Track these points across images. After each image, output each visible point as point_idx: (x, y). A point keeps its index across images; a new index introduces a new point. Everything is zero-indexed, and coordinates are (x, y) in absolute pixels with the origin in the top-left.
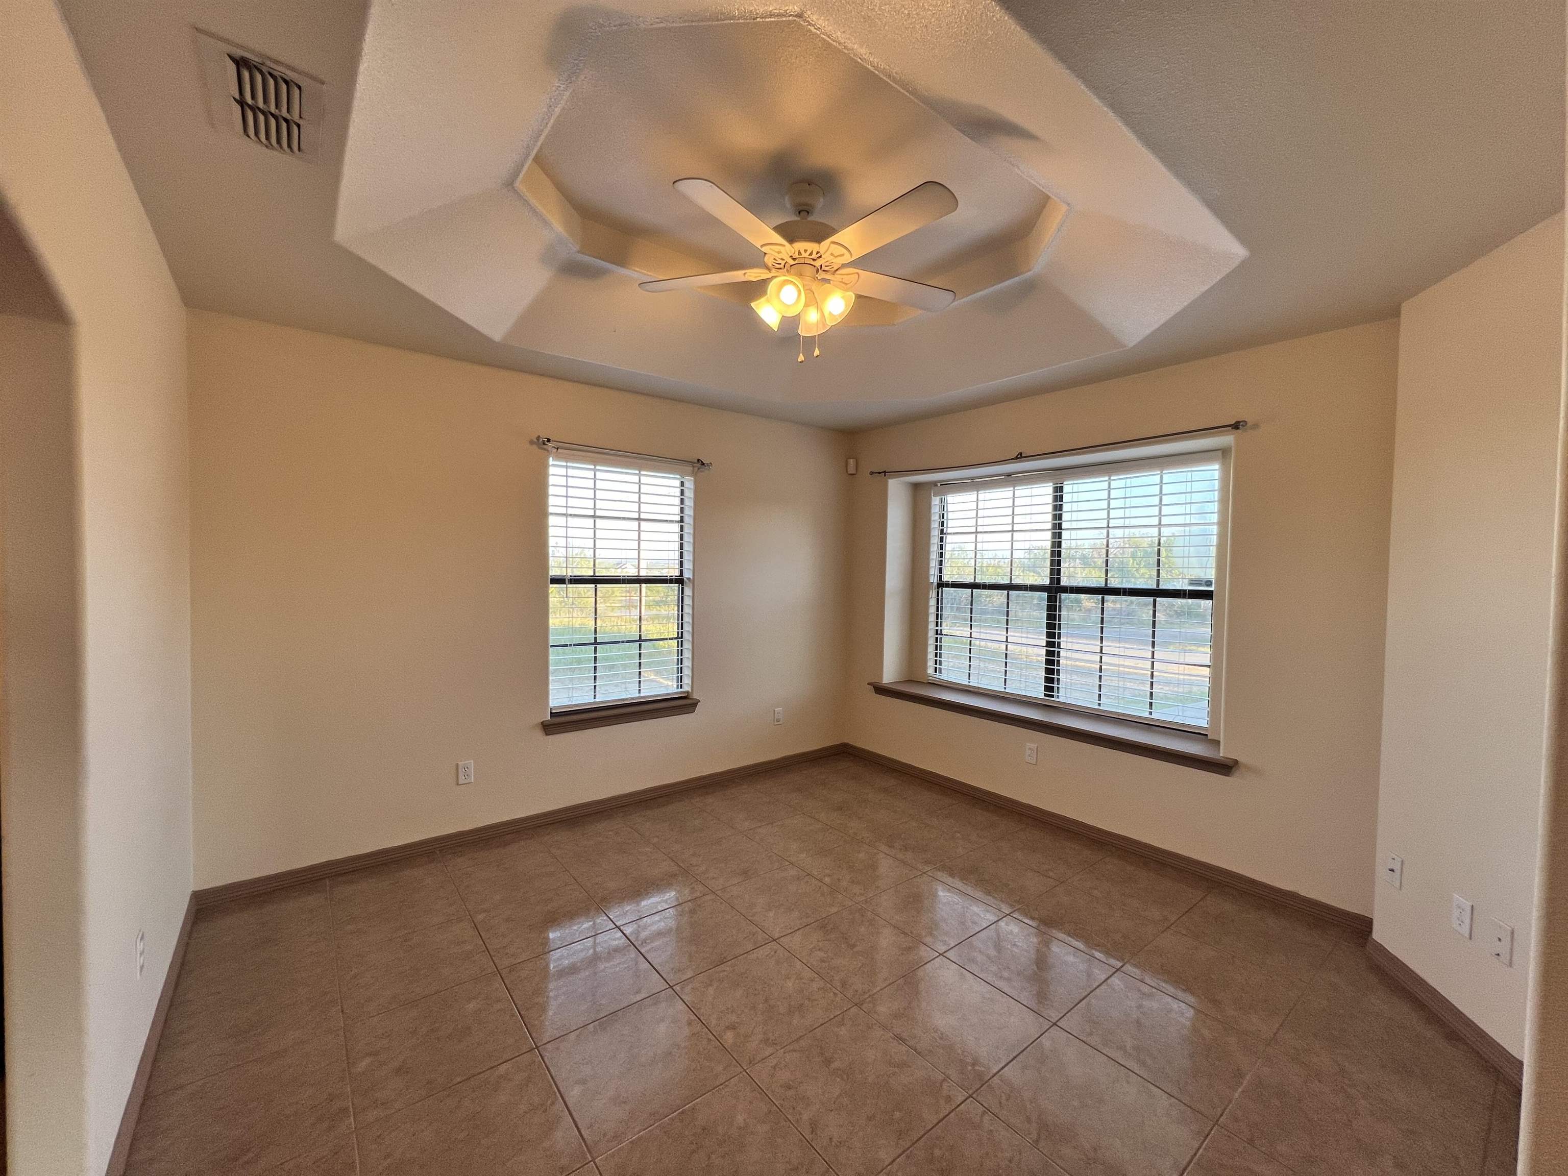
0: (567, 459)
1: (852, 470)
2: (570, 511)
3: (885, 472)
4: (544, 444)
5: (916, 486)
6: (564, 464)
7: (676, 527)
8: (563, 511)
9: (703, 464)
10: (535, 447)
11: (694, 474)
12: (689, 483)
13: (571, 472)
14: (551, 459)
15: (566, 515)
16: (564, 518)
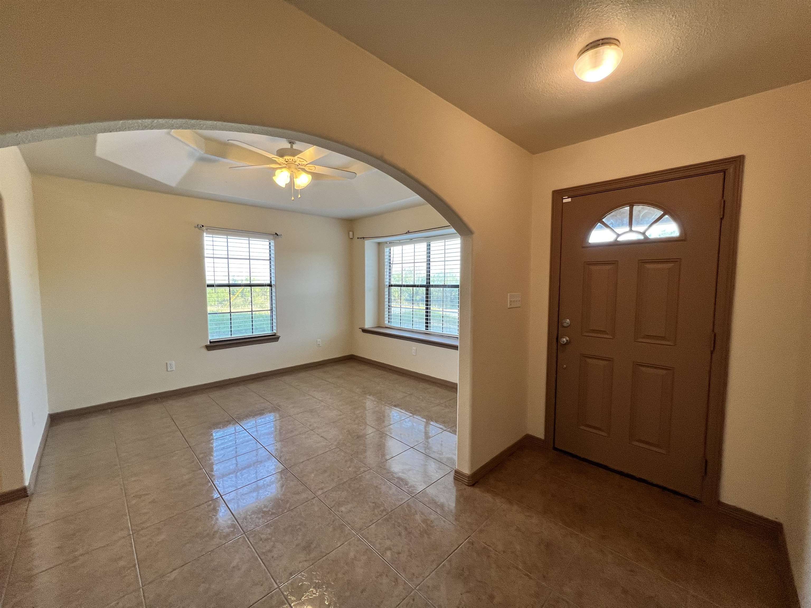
0: (213, 233)
1: (351, 237)
2: (215, 256)
3: (364, 238)
4: (201, 228)
5: (379, 244)
6: (212, 236)
7: (268, 262)
8: (212, 256)
9: (278, 235)
10: (197, 229)
11: (274, 239)
12: (272, 244)
13: (215, 239)
14: (205, 234)
15: (213, 258)
16: (212, 259)
